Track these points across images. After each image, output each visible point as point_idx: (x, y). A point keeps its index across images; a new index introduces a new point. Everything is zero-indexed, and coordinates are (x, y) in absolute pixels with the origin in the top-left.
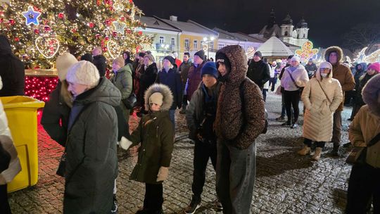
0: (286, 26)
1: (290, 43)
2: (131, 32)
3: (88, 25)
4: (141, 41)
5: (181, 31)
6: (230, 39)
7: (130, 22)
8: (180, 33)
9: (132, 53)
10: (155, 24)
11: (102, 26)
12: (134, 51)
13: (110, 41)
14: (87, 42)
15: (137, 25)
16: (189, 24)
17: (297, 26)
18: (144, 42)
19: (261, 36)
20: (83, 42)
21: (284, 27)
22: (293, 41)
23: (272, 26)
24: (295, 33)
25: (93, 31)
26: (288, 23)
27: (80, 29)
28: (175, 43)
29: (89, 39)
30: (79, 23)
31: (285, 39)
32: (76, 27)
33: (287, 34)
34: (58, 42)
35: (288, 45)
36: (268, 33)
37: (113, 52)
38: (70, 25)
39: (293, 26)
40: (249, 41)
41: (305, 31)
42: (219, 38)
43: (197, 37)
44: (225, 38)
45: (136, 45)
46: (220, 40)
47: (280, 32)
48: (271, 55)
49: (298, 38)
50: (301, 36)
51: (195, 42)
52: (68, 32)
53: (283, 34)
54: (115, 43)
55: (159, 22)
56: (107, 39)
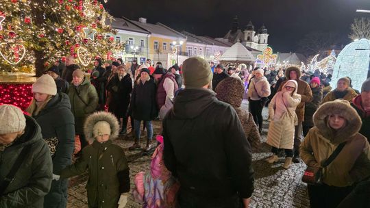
0: (249, 32)
1: (252, 47)
2: (102, 38)
3: (57, 30)
4: (112, 47)
5: (150, 33)
6: (198, 42)
7: (101, 28)
8: (150, 35)
9: (103, 59)
10: (124, 25)
11: (72, 32)
12: (105, 56)
13: (81, 47)
14: (56, 48)
15: (108, 30)
16: (158, 26)
17: (259, 32)
18: (116, 49)
19: (226, 41)
20: (51, 48)
21: (247, 32)
22: (254, 46)
23: (236, 31)
24: (256, 38)
25: (62, 37)
26: (250, 29)
27: (48, 34)
28: (144, 44)
29: (57, 45)
30: (47, 28)
31: (248, 44)
32: (44, 32)
33: (249, 39)
34: (24, 48)
35: (250, 49)
36: (232, 37)
37: (83, 59)
38: (37, 30)
39: (254, 32)
40: (215, 44)
41: (265, 37)
42: (188, 41)
43: (166, 40)
44: (193, 41)
45: (108, 50)
46: (188, 43)
47: (244, 37)
48: (235, 59)
49: (259, 43)
50: (262, 41)
51: (164, 44)
52: (35, 37)
53: (246, 39)
54: (86, 50)
55: (128, 23)
56: (77, 45)
